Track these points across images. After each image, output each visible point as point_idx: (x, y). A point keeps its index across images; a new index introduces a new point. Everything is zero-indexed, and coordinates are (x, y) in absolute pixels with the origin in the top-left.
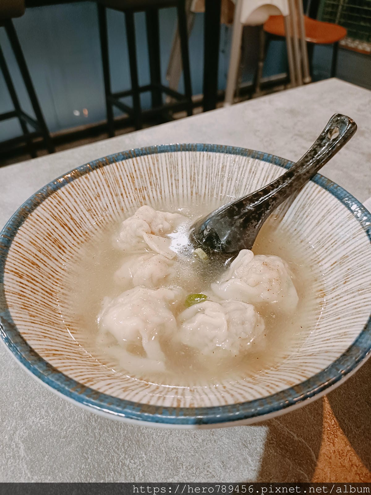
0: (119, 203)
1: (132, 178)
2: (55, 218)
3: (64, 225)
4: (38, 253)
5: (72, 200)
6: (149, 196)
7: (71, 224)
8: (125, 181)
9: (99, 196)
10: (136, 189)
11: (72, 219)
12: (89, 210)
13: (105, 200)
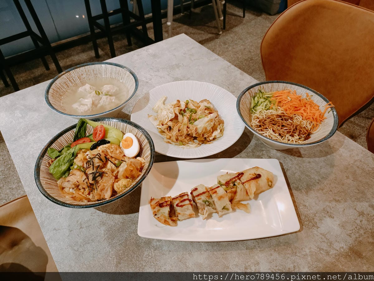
0: (89, 77)
1: (94, 70)
2: (68, 78)
3: (70, 81)
4: (61, 86)
5: (74, 74)
6: (98, 77)
7: (72, 81)
8: (91, 71)
9: (82, 74)
10: (94, 74)
11: (73, 79)
12: (79, 78)
13: (84, 76)
